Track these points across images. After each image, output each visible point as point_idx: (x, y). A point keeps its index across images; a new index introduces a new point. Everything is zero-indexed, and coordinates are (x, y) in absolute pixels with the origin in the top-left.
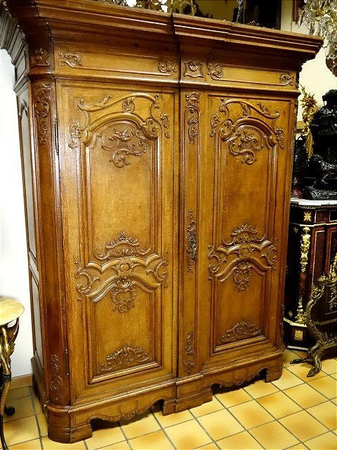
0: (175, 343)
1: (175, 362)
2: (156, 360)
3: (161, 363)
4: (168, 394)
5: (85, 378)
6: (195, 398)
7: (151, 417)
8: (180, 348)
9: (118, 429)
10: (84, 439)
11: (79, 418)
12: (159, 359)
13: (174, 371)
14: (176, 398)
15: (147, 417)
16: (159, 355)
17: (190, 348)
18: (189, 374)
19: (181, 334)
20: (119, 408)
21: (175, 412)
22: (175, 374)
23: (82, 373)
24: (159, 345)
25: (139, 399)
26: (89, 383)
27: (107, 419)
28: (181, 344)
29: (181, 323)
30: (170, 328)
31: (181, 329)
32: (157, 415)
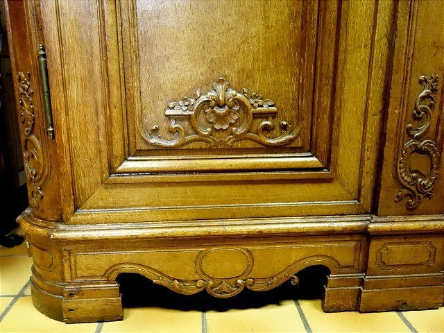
0: (375, 105)
1: (369, 165)
2: (312, 149)
3: (328, 162)
4: (344, 252)
5: (100, 152)
6: (421, 283)
7: (289, 307)
8: (391, 125)
9: (195, 316)
10: (101, 321)
11: (88, 262)
12: (323, 146)
13: (367, 192)
14: (365, 270)
15: (278, 304)
16: (324, 133)
17: (423, 128)
18: (411, 211)
19: (397, 78)
20: (199, 260)
21: (357, 308)
22: (367, 202)
23: (92, 137)
24: (326, 102)
25: (256, 248)
26: (112, 170)
27: (164, 282)
28: (394, 110)
29: (401, 41)
30: (364, 54)
31: (399, 59)
32: (306, 305)
